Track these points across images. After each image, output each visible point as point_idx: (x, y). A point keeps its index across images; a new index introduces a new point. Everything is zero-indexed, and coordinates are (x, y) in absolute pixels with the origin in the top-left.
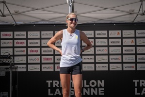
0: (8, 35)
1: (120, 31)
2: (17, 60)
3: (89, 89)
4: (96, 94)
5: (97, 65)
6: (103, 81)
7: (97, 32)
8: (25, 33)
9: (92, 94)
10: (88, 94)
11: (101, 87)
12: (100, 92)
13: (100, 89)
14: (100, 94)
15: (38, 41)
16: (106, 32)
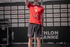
0: (8, 8)
1: (66, 5)
2: (13, 21)
3: (50, 36)
4: (54, 38)
5: (54, 23)
6: (58, 32)
7: (54, 6)
8: (17, 7)
9: (52, 38)
10: (50, 38)
11: (56, 35)
12: (56, 37)
13: (56, 36)
14: (56, 38)
15: (24, 11)
16: (59, 5)
